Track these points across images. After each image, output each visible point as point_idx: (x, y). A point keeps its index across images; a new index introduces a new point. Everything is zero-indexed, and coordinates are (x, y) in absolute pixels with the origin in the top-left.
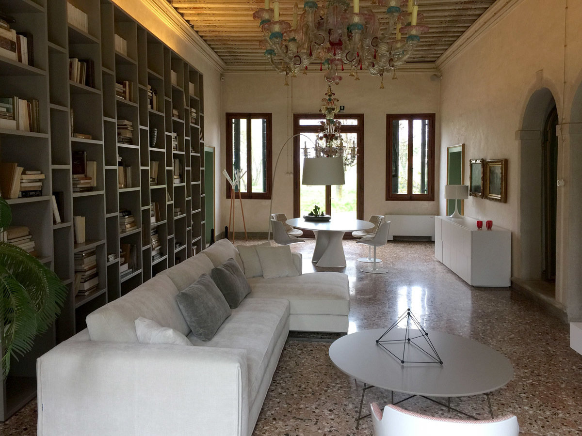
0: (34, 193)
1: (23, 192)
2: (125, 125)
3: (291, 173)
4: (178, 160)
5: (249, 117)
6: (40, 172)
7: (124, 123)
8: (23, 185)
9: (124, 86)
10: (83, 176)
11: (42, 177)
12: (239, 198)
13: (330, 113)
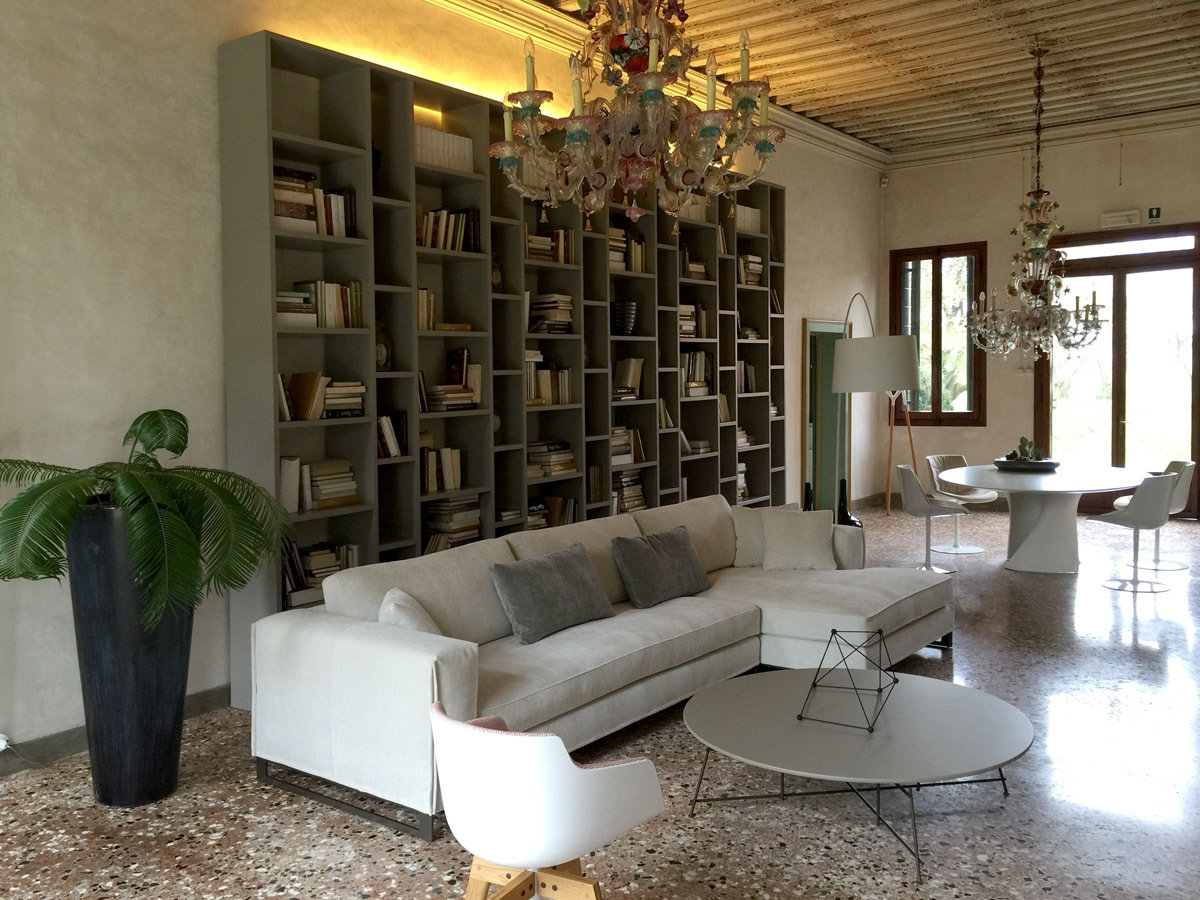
0: (349, 413)
1: (328, 412)
2: (555, 302)
3: (1030, 368)
4: (703, 353)
5: (937, 254)
6: (360, 383)
7: (553, 300)
8: (328, 402)
9: (555, 238)
10: (460, 387)
11: (362, 389)
12: (905, 425)
13: (1037, 235)
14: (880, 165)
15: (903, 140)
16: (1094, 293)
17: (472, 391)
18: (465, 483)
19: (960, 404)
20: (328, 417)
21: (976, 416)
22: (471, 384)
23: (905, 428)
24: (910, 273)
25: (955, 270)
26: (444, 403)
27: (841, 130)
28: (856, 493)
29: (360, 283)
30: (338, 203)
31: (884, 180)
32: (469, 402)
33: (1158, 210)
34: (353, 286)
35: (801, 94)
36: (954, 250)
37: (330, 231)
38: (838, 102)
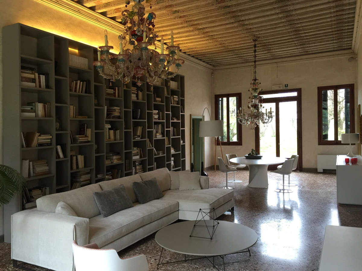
0: (46, 145)
1: (39, 144)
2: (115, 109)
3: (254, 129)
4: (161, 125)
5: (228, 96)
6: (50, 135)
7: (114, 109)
8: (39, 141)
9: (115, 90)
10: (84, 136)
11: (51, 137)
12: (220, 145)
13: (255, 91)
14: (212, 70)
15: (218, 63)
16: (271, 108)
17: (88, 137)
18: (85, 166)
19: (235, 139)
20: (39, 146)
21: (239, 142)
22: (87, 135)
23: (220, 146)
24: (220, 101)
25: (233, 101)
26: (79, 141)
27: (200, 60)
28: (206, 165)
29: (50, 103)
30: (43, 78)
31: (212, 75)
32: (87, 140)
33: (287, 85)
34: (48, 104)
35: (189, 49)
36: (233, 95)
37: (40, 86)
38: (199, 52)
